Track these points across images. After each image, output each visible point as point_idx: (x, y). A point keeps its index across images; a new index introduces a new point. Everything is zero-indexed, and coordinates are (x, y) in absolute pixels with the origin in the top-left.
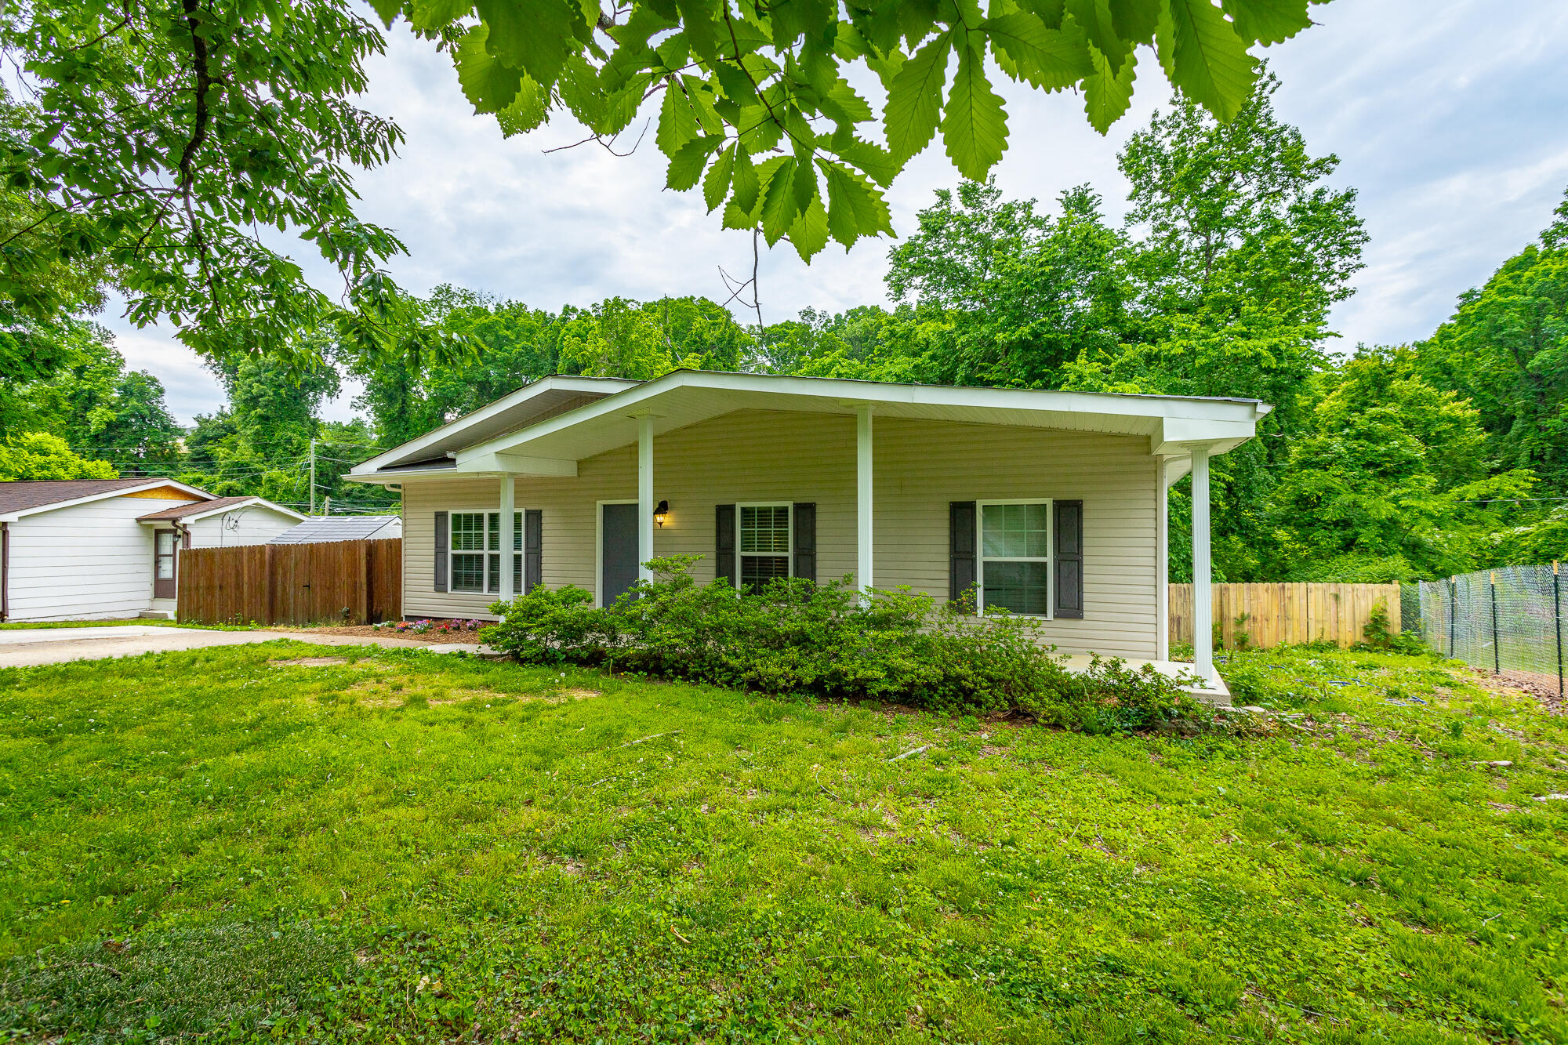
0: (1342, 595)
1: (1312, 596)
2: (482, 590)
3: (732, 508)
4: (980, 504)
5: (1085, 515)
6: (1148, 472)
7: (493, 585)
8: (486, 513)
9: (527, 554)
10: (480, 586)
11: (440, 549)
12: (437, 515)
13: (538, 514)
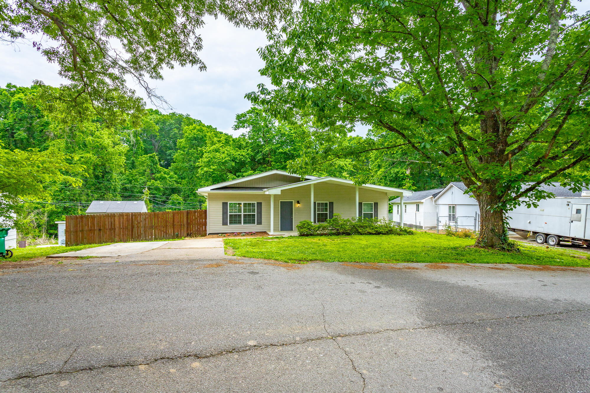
3: (315, 203)
4: (363, 203)
5: (378, 205)
7: (245, 223)
8: (242, 203)
9: (257, 214)
10: (240, 223)
11: (225, 213)
12: (223, 203)
13: (261, 203)
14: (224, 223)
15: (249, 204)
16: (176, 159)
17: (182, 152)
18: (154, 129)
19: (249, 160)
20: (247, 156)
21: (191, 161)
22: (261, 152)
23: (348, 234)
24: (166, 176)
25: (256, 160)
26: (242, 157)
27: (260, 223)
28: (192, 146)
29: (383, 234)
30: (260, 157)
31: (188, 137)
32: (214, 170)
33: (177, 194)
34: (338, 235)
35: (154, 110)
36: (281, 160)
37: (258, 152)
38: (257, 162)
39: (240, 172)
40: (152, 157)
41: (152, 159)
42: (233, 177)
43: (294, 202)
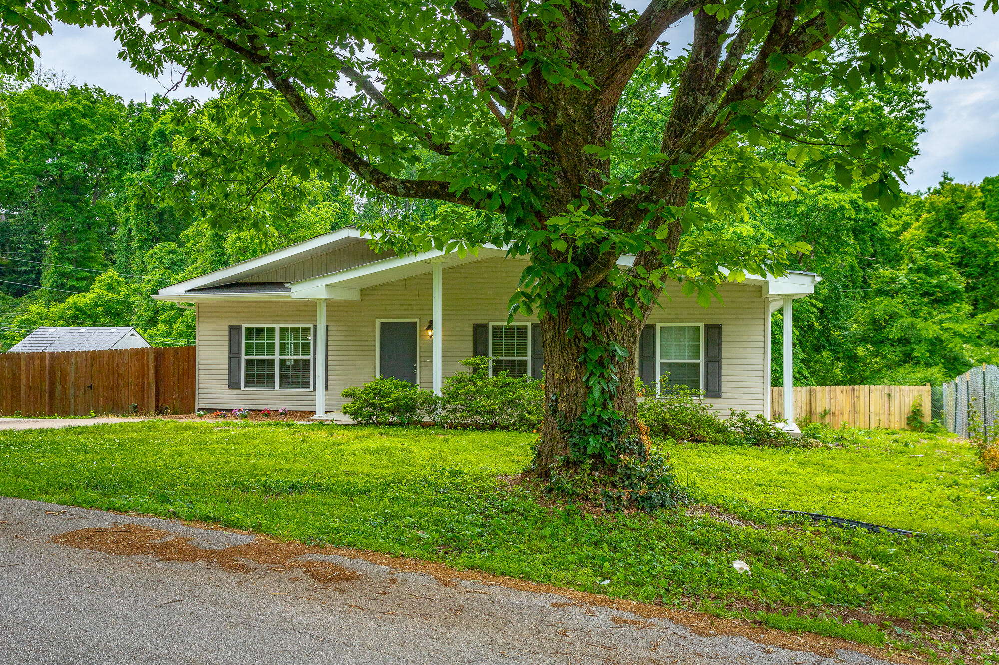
0: (892, 395)
1: (872, 395)
2: (274, 387)
3: (485, 326)
4: (659, 326)
5: (723, 333)
6: (760, 308)
8: (277, 327)
10: (271, 383)
11: (234, 356)
12: (231, 328)
14: (233, 384)
15: (295, 330)
43: (421, 325)
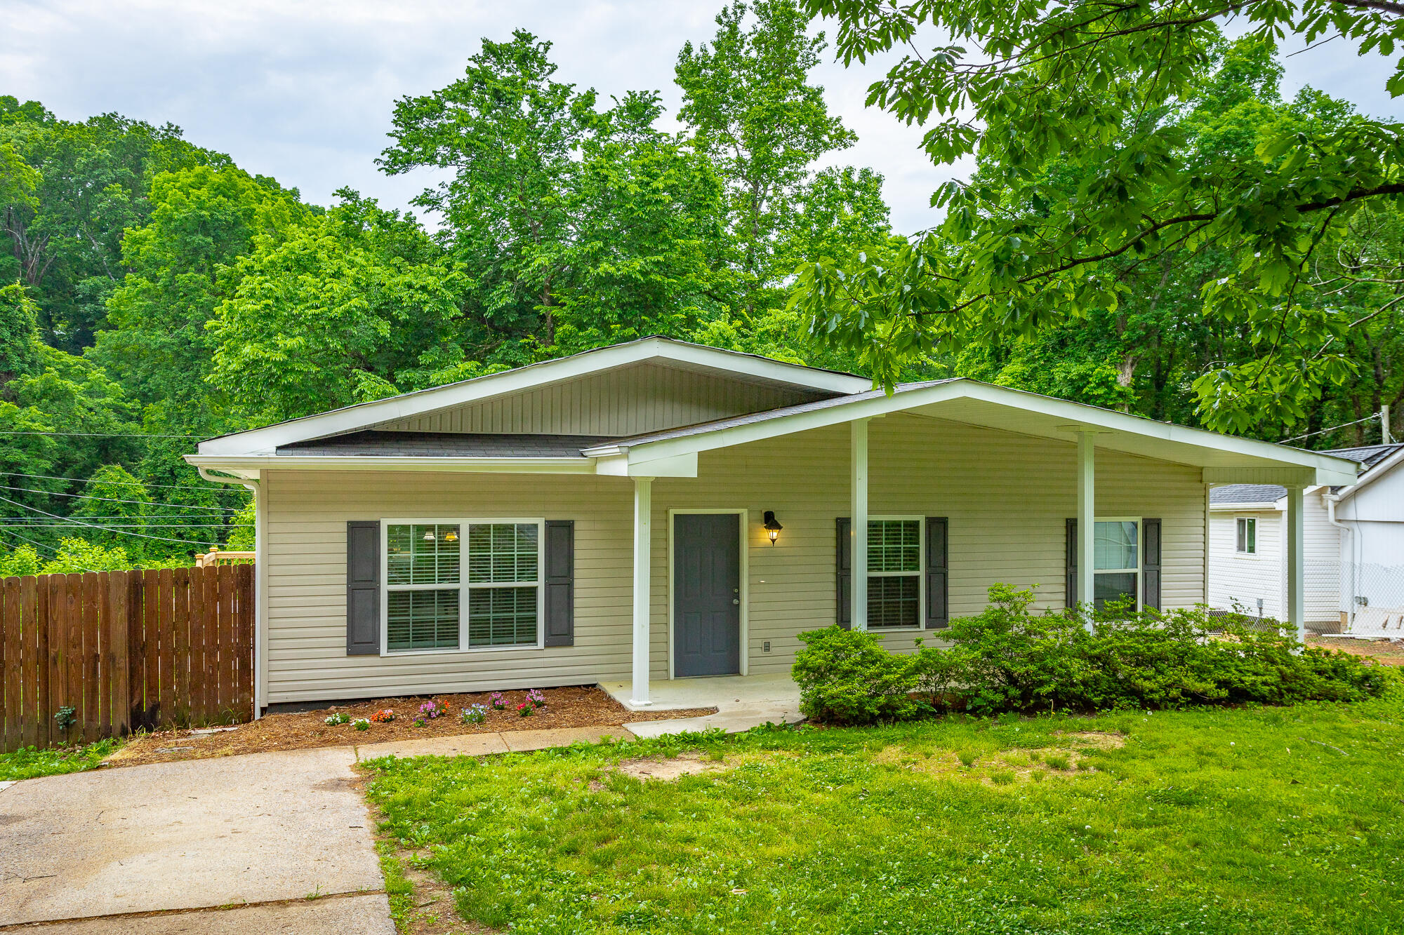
2: (457, 645)
5: (1163, 531)
6: (1199, 496)
7: (479, 636)
8: (465, 523)
9: (548, 586)
10: (449, 637)
11: (361, 583)
12: (353, 527)
13: (568, 526)
14: (361, 645)
15: (503, 531)
16: (120, 313)
17: (144, 283)
18: (19, 181)
19: (455, 311)
20: (450, 295)
21: (185, 322)
22: (511, 276)
23: (1086, 707)
24: (70, 384)
25: (488, 314)
26: (425, 297)
27: (561, 636)
28: (191, 256)
29: (1264, 700)
30: (508, 300)
31: (171, 219)
32: (290, 353)
33: (118, 467)
34: (1030, 712)
35: (22, 103)
36: (603, 314)
37: (495, 280)
38: (491, 320)
39: (415, 366)
40: (6, 302)
41: (6, 308)
42: (380, 388)
43: (749, 521)
